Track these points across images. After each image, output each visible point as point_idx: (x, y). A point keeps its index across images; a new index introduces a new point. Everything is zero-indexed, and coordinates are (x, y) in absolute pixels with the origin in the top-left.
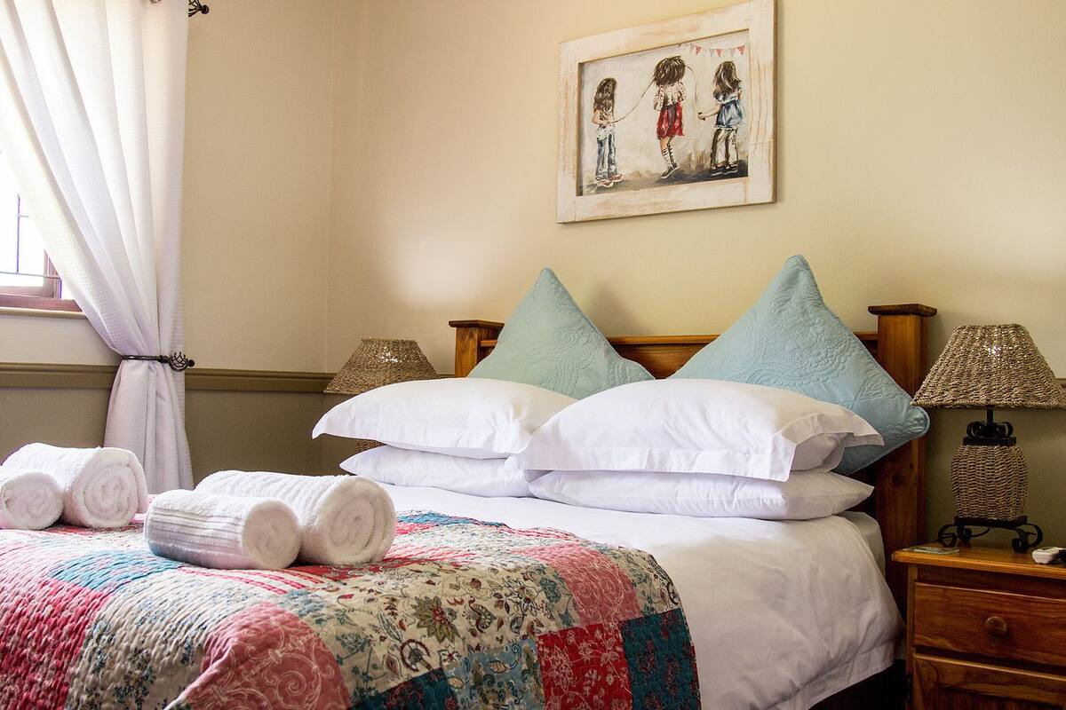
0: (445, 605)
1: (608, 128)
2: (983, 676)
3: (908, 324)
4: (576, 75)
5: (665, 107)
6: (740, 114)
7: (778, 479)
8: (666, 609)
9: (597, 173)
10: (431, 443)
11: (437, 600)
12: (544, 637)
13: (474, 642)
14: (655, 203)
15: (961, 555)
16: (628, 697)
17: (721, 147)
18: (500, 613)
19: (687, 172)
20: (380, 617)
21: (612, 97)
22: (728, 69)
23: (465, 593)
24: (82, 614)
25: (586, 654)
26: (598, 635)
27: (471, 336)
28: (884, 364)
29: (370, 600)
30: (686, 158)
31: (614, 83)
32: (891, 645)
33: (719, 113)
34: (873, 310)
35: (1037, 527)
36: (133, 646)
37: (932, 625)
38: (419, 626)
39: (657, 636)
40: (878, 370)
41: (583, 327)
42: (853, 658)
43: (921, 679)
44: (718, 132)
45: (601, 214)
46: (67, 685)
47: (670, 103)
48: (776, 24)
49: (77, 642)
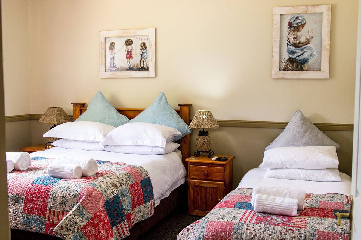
0: (115, 182)
1: (113, 55)
2: (203, 183)
3: (186, 108)
4: (104, 40)
5: (128, 51)
6: (147, 55)
7: (163, 147)
8: (147, 177)
9: (110, 66)
10: (78, 139)
11: (113, 182)
12: (130, 186)
13: (120, 188)
14: (126, 75)
15: (198, 159)
16: (143, 195)
17: (142, 63)
18: (123, 182)
19: (134, 68)
20: (106, 186)
21: (114, 47)
22: (144, 44)
23: (117, 180)
24: (46, 191)
25: (136, 188)
26: (137, 184)
27: (78, 106)
28: (181, 117)
29: (103, 183)
30: (133, 65)
31: (114, 44)
32: (185, 178)
33: (142, 54)
34: (179, 105)
35: (213, 152)
36: (62, 196)
37: (193, 174)
38: (112, 187)
39: (146, 183)
40: (181, 119)
41: (110, 107)
42: (178, 182)
43: (191, 185)
44: (141, 59)
45: (112, 77)
46: (47, 204)
47: (129, 50)
48: (155, 34)
49: (47, 196)
